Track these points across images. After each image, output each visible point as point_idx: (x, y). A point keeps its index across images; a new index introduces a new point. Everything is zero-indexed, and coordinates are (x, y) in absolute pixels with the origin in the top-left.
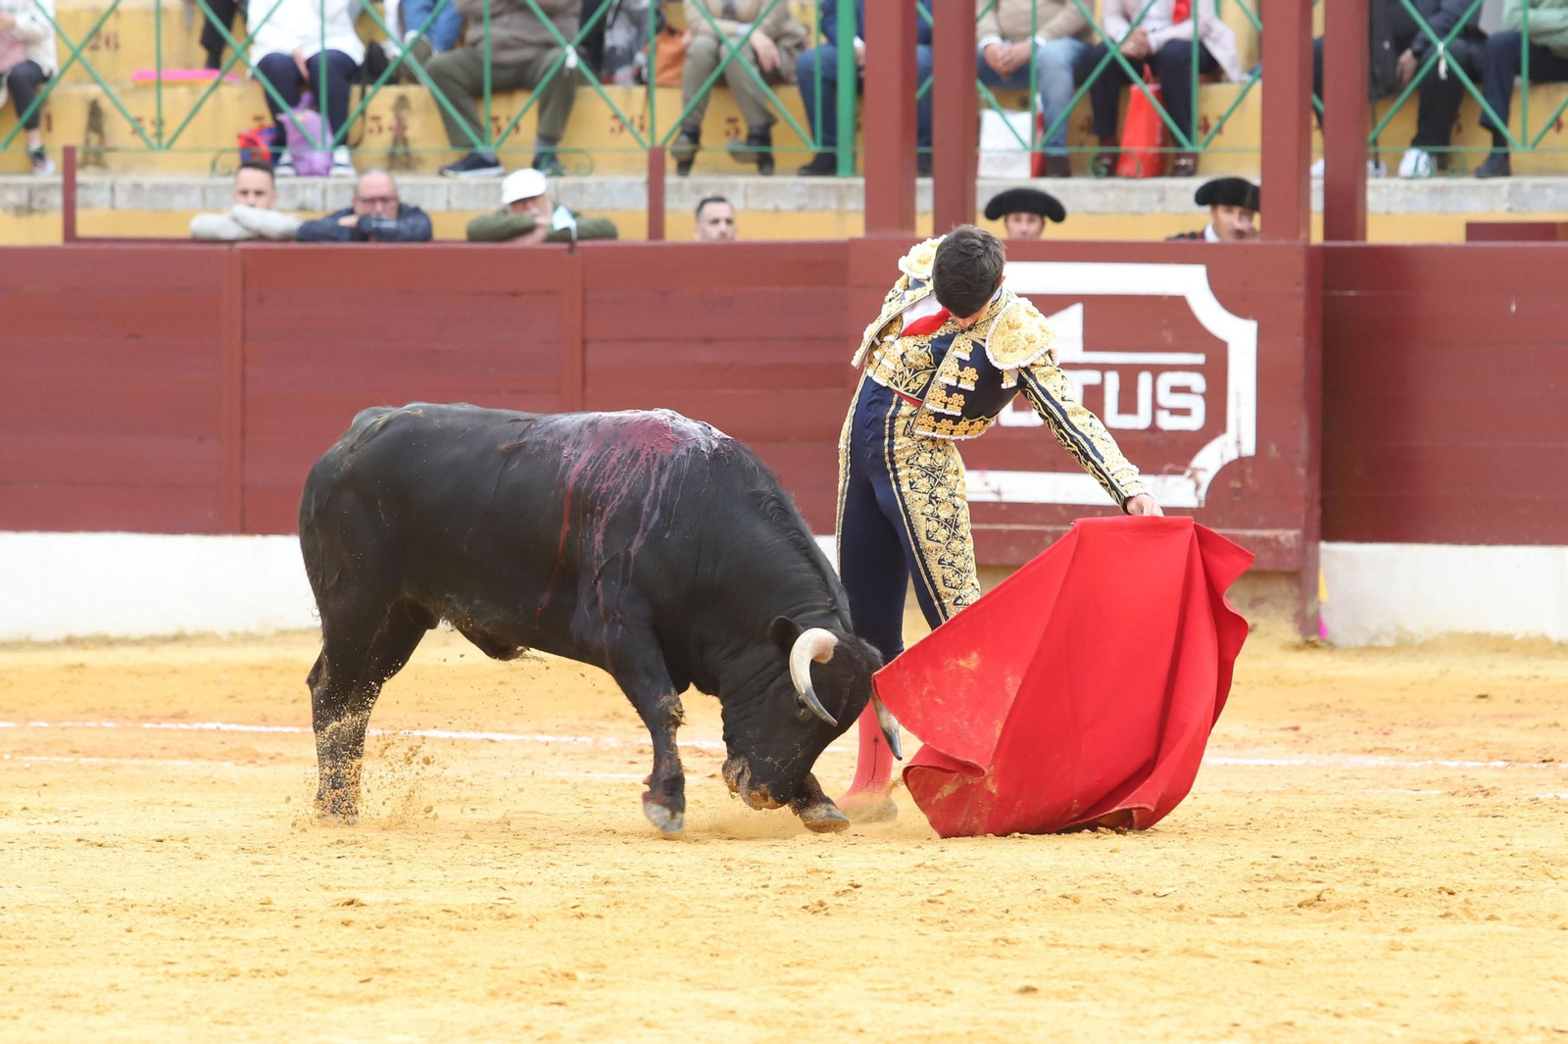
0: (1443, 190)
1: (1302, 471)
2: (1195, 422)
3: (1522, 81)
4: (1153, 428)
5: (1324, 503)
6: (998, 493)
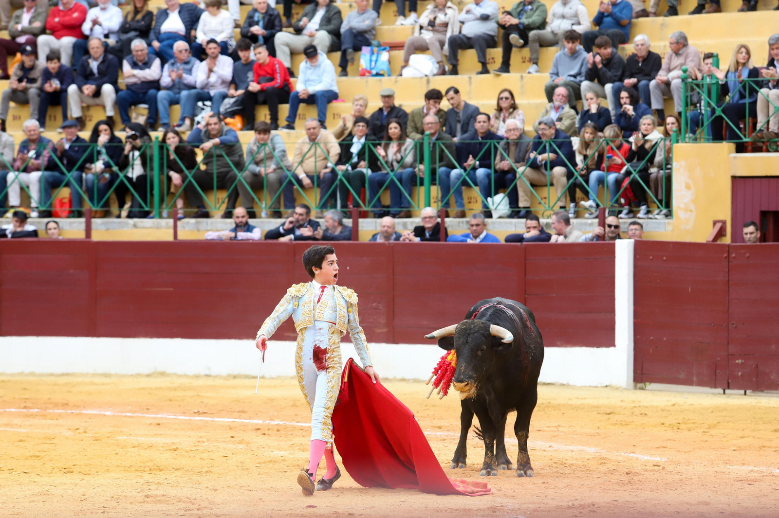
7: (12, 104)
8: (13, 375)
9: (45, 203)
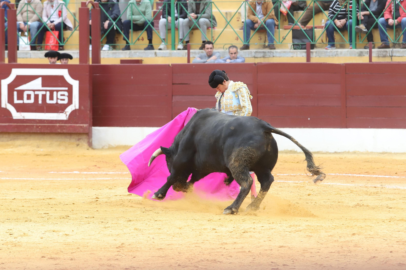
0: (115, 53)
1: (88, 112)
2: (66, 102)
3: (131, 31)
4: (57, 103)
5: (93, 118)
6: (24, 117)
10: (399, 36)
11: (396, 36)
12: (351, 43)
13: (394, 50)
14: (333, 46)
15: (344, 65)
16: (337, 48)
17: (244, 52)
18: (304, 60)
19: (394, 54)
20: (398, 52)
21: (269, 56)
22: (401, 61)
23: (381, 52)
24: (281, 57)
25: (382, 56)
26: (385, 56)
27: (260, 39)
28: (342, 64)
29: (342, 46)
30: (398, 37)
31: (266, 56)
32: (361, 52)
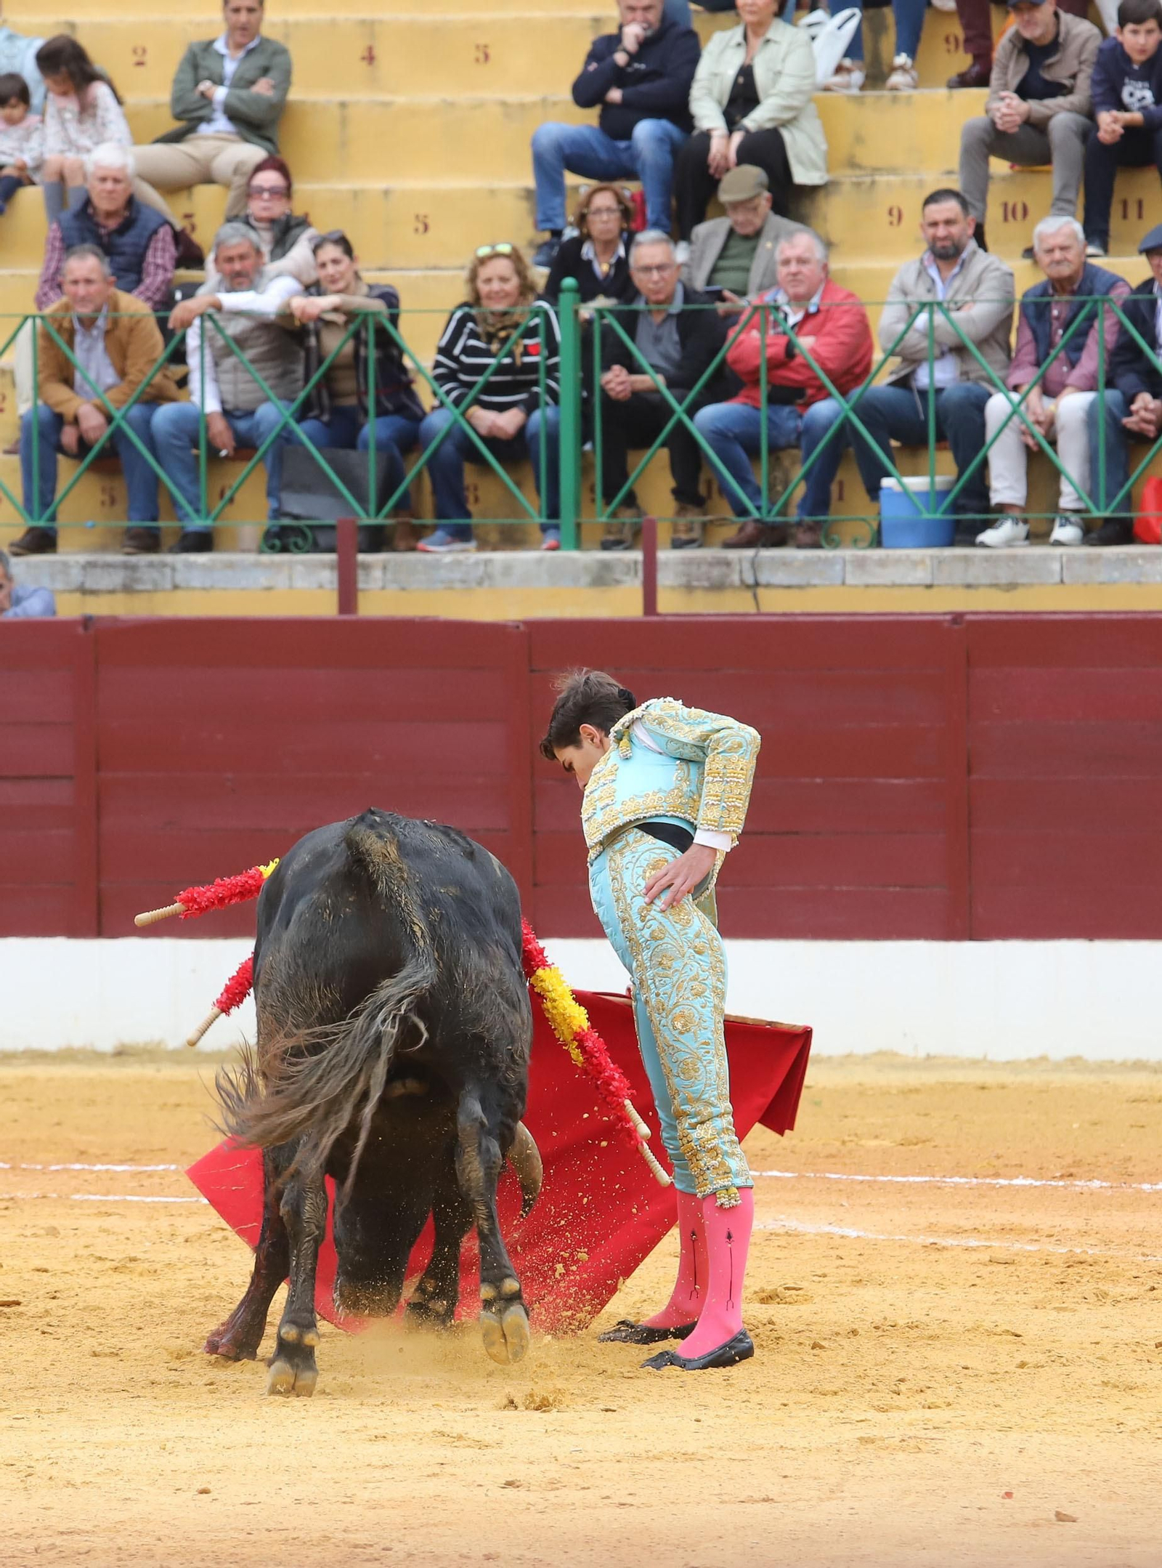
7: (999, 166)
8: (1011, 1065)
9: (1110, 496)
10: (785, 488)
11: (771, 487)
12: (554, 521)
13: (767, 553)
14: (462, 534)
15: (522, 628)
16: (484, 545)
17: (28, 565)
18: (324, 606)
19: (763, 579)
20: (785, 563)
21: (155, 582)
22: (797, 610)
23: (699, 563)
24: (212, 588)
25: (706, 584)
26: (718, 587)
27: (106, 498)
28: (511, 624)
29: (511, 539)
30: (780, 494)
31: (140, 587)
32: (606, 566)
